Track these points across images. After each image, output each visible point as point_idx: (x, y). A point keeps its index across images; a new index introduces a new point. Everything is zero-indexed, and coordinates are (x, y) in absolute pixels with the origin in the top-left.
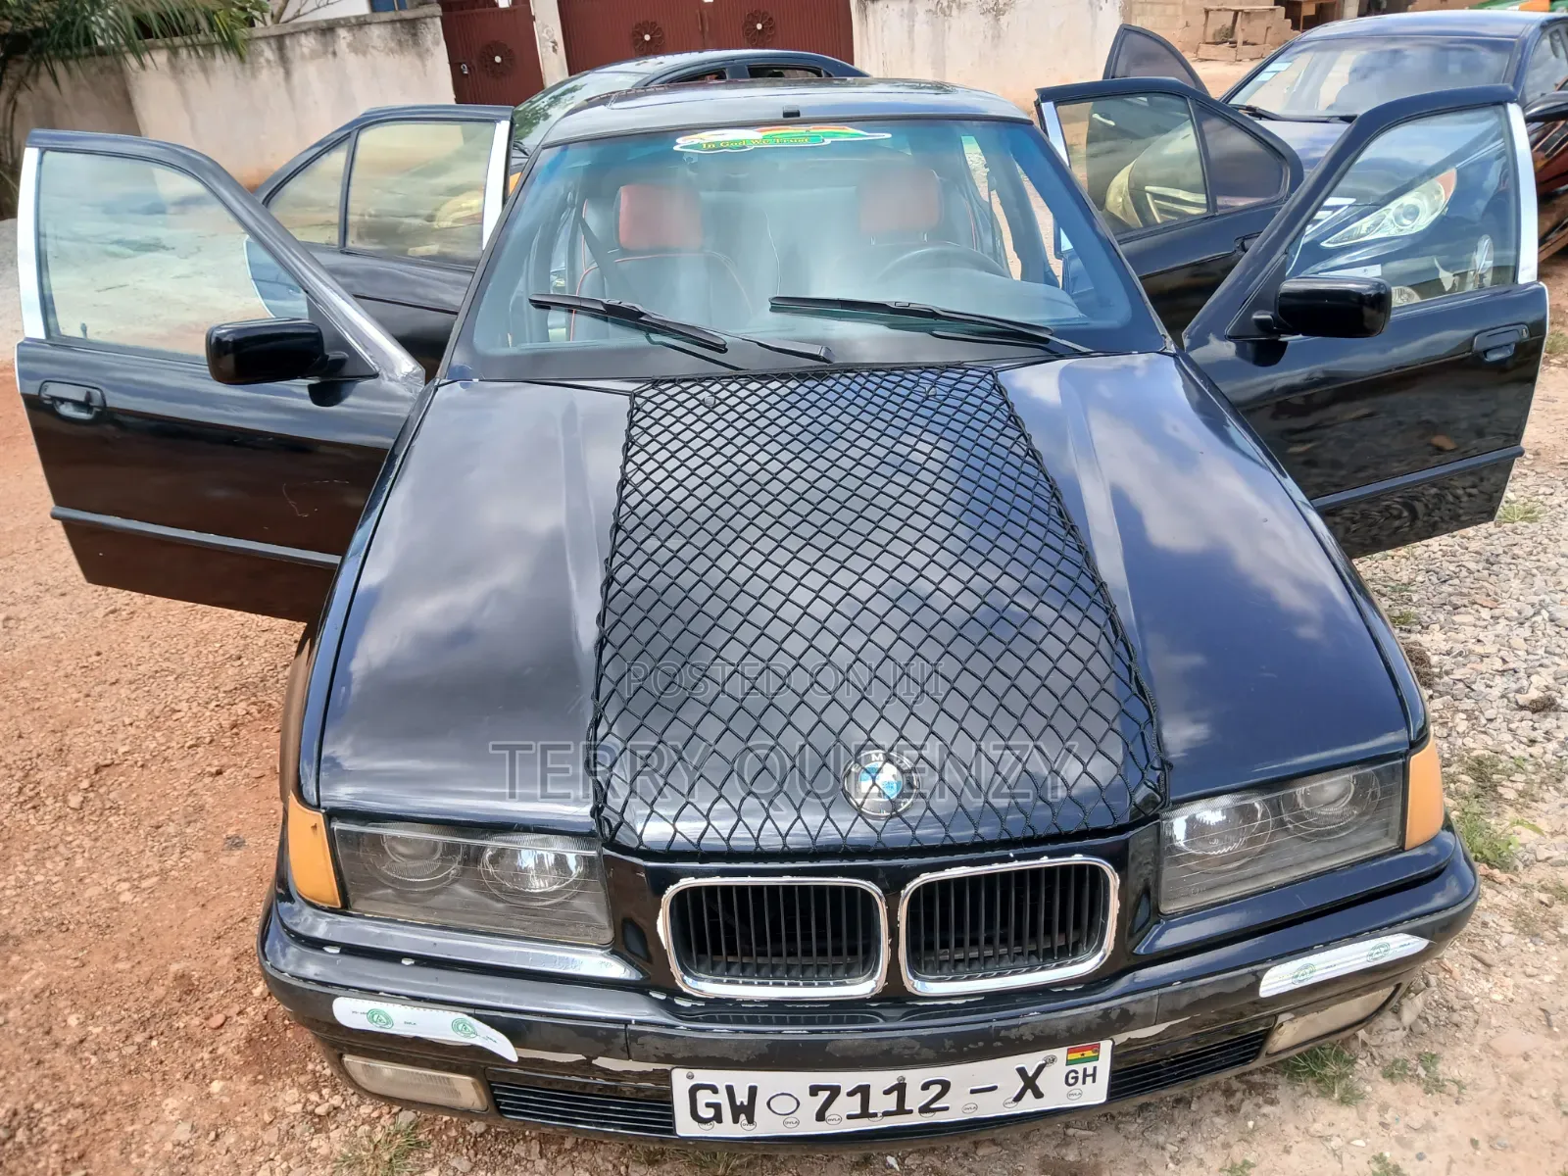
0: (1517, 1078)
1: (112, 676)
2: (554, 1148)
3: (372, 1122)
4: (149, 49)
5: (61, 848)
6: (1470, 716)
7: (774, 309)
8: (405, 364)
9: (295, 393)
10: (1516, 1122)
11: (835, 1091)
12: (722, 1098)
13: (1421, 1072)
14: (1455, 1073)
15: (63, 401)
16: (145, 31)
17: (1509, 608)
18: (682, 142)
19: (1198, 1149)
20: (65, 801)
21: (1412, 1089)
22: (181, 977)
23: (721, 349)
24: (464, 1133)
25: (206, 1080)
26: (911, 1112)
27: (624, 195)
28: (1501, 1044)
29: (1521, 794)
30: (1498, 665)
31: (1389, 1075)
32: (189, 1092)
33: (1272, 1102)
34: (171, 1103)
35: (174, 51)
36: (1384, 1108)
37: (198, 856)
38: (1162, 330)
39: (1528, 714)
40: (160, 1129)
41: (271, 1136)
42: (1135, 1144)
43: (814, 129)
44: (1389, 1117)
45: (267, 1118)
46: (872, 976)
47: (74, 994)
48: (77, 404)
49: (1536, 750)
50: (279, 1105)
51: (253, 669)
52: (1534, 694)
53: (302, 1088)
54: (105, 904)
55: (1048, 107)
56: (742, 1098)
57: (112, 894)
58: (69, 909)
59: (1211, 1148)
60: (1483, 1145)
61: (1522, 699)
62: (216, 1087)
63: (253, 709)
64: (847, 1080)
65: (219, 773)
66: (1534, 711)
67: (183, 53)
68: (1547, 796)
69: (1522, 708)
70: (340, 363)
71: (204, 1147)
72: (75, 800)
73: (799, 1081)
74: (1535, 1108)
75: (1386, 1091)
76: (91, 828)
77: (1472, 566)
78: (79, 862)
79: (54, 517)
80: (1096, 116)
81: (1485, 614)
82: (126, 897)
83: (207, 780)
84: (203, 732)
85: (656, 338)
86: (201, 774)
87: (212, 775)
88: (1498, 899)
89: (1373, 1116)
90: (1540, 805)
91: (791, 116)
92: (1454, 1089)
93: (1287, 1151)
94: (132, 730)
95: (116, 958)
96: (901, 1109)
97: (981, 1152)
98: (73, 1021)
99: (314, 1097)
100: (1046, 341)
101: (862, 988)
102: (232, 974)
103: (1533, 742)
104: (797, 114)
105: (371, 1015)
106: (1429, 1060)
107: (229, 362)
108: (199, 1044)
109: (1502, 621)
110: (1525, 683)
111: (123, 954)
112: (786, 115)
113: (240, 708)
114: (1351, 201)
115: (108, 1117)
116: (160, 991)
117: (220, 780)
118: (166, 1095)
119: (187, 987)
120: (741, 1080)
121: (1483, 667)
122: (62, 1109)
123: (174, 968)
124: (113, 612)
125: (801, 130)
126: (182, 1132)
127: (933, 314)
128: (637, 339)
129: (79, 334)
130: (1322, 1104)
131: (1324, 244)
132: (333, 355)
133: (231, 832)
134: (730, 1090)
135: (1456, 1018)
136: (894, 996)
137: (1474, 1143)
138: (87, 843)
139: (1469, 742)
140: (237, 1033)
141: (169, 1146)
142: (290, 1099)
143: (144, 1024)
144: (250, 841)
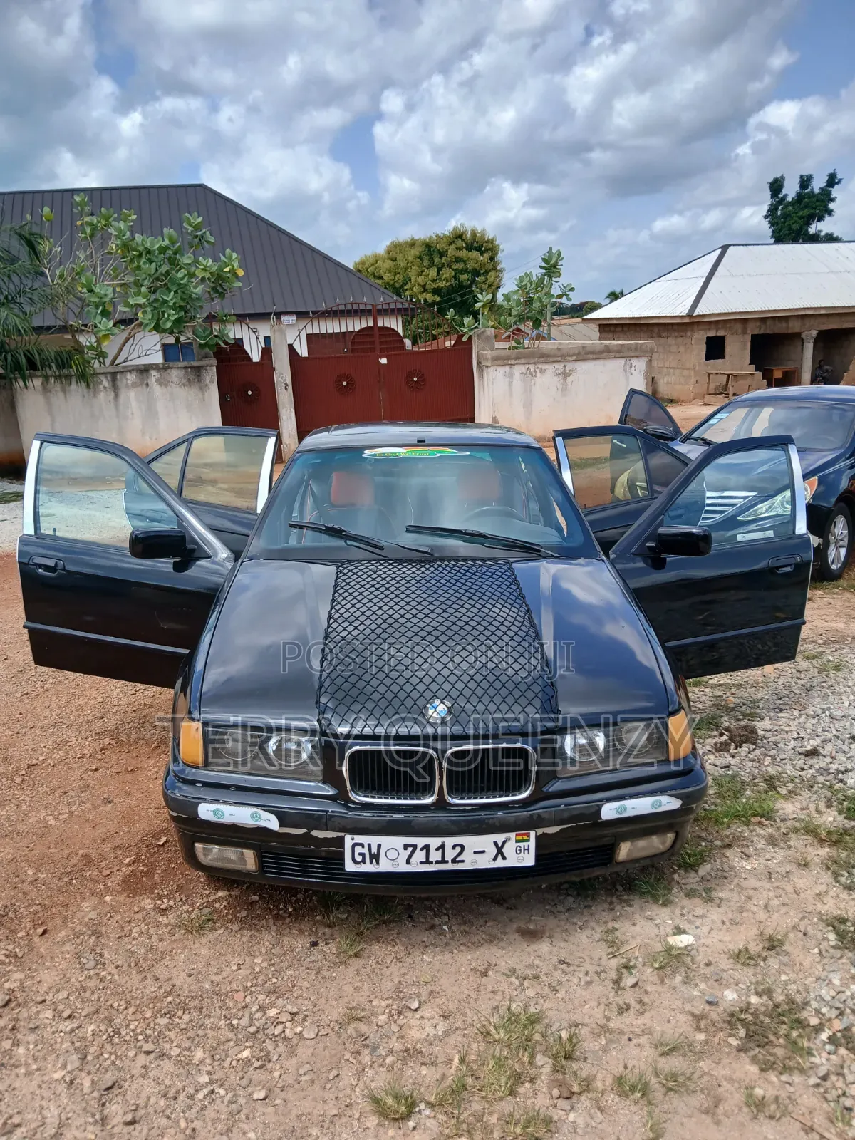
0: (749, 898)
1: (31, 724)
2: (281, 922)
3: (189, 912)
4: (31, 377)
5: (13, 801)
6: (773, 758)
7: (408, 531)
8: (223, 553)
9: (165, 565)
10: (744, 914)
11: (415, 847)
12: (366, 851)
13: (704, 895)
14: (720, 895)
15: (40, 566)
16: (32, 365)
17: (810, 711)
18: (367, 453)
19: (593, 924)
20: (13, 780)
21: (697, 901)
22: (85, 856)
23: (381, 548)
24: (236, 917)
25: (101, 896)
26: (447, 862)
27: (334, 477)
28: (745, 884)
29: (790, 792)
30: (795, 735)
31: (687, 895)
32: (95, 901)
33: (631, 906)
34: (85, 904)
35: (46, 378)
36: (683, 908)
37: (89, 806)
38: (599, 549)
39: (803, 757)
40: (79, 914)
41: (139, 916)
42: (563, 923)
43: (431, 449)
44: (684, 911)
45: (136, 909)
46: (432, 795)
47: (30, 863)
48: (47, 568)
49: (803, 773)
50: (142, 904)
51: (111, 723)
52: (809, 748)
53: (152, 899)
54: (40, 825)
55: (559, 440)
56: (374, 851)
57: (44, 821)
58: (20, 827)
59: (597, 922)
60: (728, 923)
61: (801, 750)
62: (108, 898)
63: (113, 742)
64: (420, 841)
65: (96, 770)
66: (806, 756)
67: (52, 380)
68: (803, 793)
69: (800, 754)
70: (193, 551)
71: (105, 921)
72: (18, 780)
73: (399, 841)
74: (755, 909)
75: (686, 902)
76: (28, 792)
77: (797, 691)
78: (24, 807)
79: (25, 627)
80: (615, 441)
81: (796, 713)
82: (52, 822)
83: (90, 773)
84: (85, 751)
85: (349, 542)
86: (87, 770)
87: (92, 770)
88: (763, 832)
89: (678, 912)
90: (799, 797)
91: (421, 442)
92: (718, 901)
93: (634, 924)
94: (45, 749)
95: (49, 848)
96: (443, 861)
97: (488, 924)
98: (30, 872)
99: (159, 902)
100: (540, 551)
101: (428, 800)
102: (112, 855)
103: (802, 769)
104: (424, 441)
105: (215, 812)
106: (708, 890)
107: (139, 548)
108: (97, 882)
109: (804, 717)
110: (806, 743)
111: (53, 846)
112: (419, 442)
113: (106, 741)
114: (755, 494)
115: (54, 910)
116: (75, 861)
117: (97, 774)
118: (82, 901)
119: (88, 860)
120: (374, 840)
121: (786, 736)
122: (30, 905)
123: (81, 852)
124: (26, 694)
125: (426, 449)
126: (93, 915)
127: (484, 536)
128: (341, 543)
129: (52, 533)
130: (655, 907)
131: (739, 518)
132: (190, 546)
133: (105, 796)
134: (369, 845)
135: (725, 874)
136: (441, 805)
137: (723, 922)
138: (27, 799)
139: (769, 769)
140: (119, 877)
141: (87, 920)
142: (147, 903)
143: (68, 874)
144: (116, 801)
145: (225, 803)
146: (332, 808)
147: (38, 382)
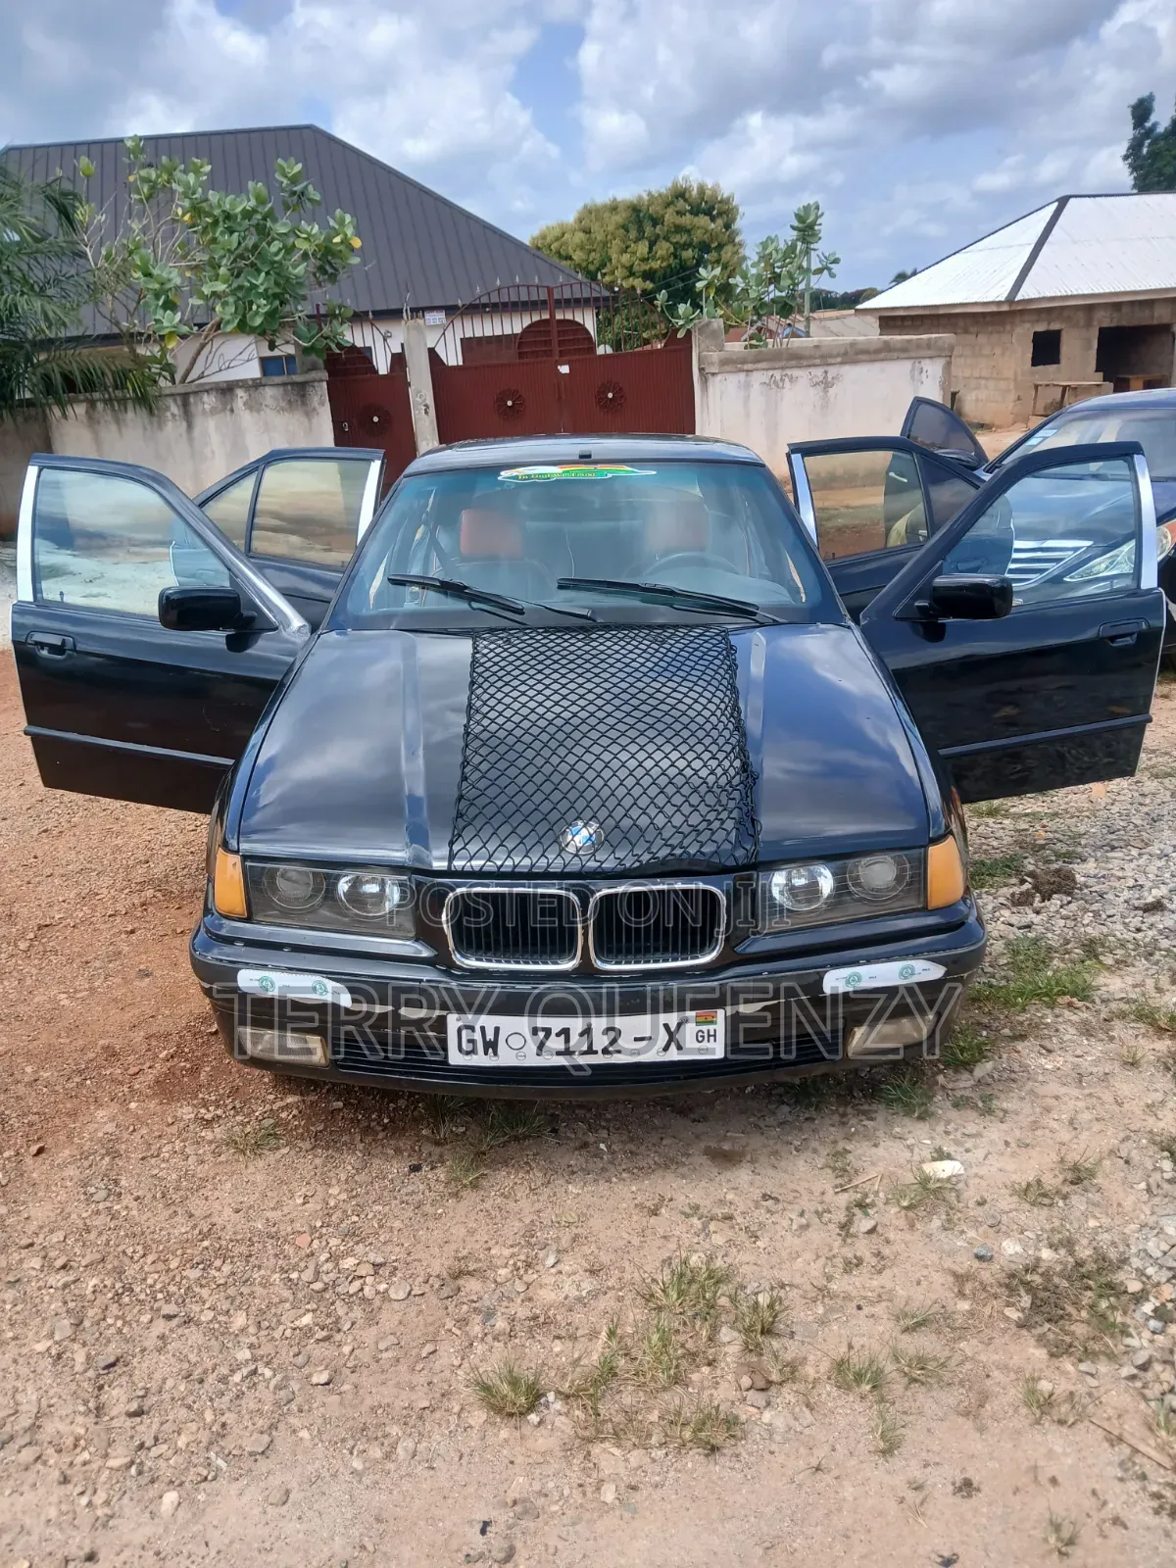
0: (1048, 1110)
1: (48, 871)
2: (370, 1138)
3: (244, 1124)
4: (71, 402)
5: (15, 974)
6: (1096, 914)
7: (561, 587)
8: (296, 621)
9: (215, 638)
10: (1039, 1133)
13: (980, 1104)
14: (1005, 1105)
15: (42, 645)
17: (1155, 849)
18: (504, 474)
19: (815, 1144)
20: (16, 946)
21: (972, 1114)
22: (106, 1048)
23: (520, 612)
24: (308, 1131)
25: (125, 1102)
27: (465, 517)
28: (1041, 1090)
29: (1117, 962)
30: (1131, 883)
31: (956, 1106)
32: (114, 1108)
33: (872, 1119)
34: (100, 1113)
35: (92, 404)
36: (948, 1122)
37: (118, 980)
39: (1140, 913)
40: (92, 1127)
41: (174, 1129)
42: (772, 1142)
43: (599, 467)
44: (950, 1128)
45: (170, 1121)
47: (29, 1056)
48: (53, 648)
49: (1139, 936)
50: (179, 1114)
51: (159, 869)
52: (1150, 900)
53: (195, 1106)
54: (48, 1006)
55: (796, 458)
57: (54, 1000)
58: (21, 1009)
59: (823, 1143)
60: (1013, 1145)
61: (1137, 903)
62: (133, 1105)
63: (159, 894)
65: (132, 932)
66: (1145, 911)
68: (1137, 964)
69: (1136, 908)
70: (252, 619)
71: (126, 1135)
72: (23, 945)
74: (1055, 1125)
75: (953, 1114)
76: (36, 962)
77: (1139, 822)
78: (29, 982)
79: (26, 733)
81: (1135, 852)
82: (66, 1002)
83: (123, 936)
84: (119, 907)
85: (475, 605)
86: (120, 932)
87: (127, 932)
88: (1074, 1018)
89: (940, 1128)
90: (1131, 969)
91: (585, 458)
92: (1001, 1114)
93: (876, 1146)
94: (65, 905)
95: (59, 1036)
97: (664, 1142)
98: (29, 1069)
99: (203, 1111)
100: (755, 614)
102: (144, 1047)
103: (1139, 930)
104: (589, 456)
105: (261, 980)
106: (987, 1099)
107: (173, 615)
108: (121, 1083)
109: (1145, 857)
110: (1146, 894)
111: (63, 1034)
112: (581, 457)
113: (150, 893)
115: (57, 1120)
116: (92, 1055)
117: (134, 937)
118: (97, 1109)
119: (111, 1054)
121: (1117, 884)
122: (25, 1115)
123: (101, 1042)
124: (45, 831)
125: (591, 467)
126: (110, 1128)
127: (671, 592)
128: (463, 606)
129: (58, 599)
130: (906, 1120)
131: (1067, 579)
132: (246, 613)
133: (142, 967)
135: (1013, 1076)
136: (585, 972)
137: (1007, 1144)
138: (34, 971)
139: (1089, 930)
140: (150, 1077)
141: (100, 1134)
142: (186, 1112)
143: (80, 1072)
144: (158, 973)
145: (276, 968)
146: (427, 975)
147: (81, 409)
